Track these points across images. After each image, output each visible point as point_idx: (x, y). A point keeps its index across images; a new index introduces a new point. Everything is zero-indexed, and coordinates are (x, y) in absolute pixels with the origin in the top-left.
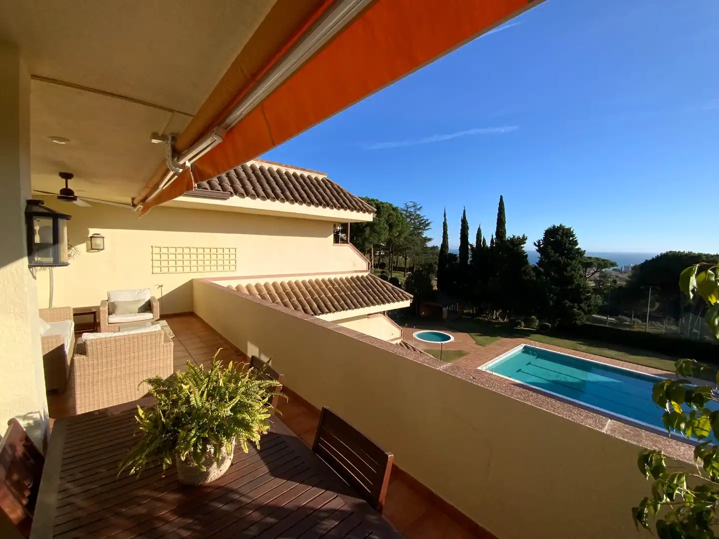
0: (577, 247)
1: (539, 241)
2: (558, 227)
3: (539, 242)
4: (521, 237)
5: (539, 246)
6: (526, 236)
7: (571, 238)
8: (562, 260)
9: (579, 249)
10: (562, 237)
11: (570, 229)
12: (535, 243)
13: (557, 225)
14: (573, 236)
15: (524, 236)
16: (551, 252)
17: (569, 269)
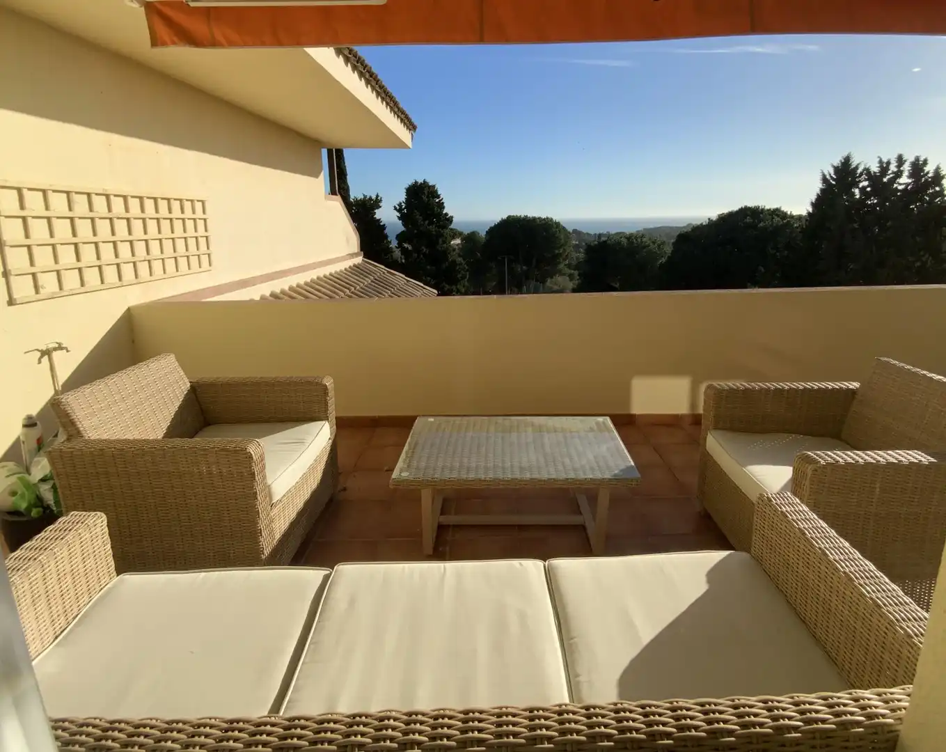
0: (444, 212)
1: (401, 203)
2: (421, 183)
3: (400, 205)
4: (374, 197)
5: (400, 210)
6: (380, 195)
7: (437, 200)
8: (433, 228)
9: (446, 214)
10: (428, 197)
11: (434, 186)
12: (395, 207)
13: (420, 181)
14: (438, 196)
15: (377, 196)
16: (419, 218)
17: (440, 241)
